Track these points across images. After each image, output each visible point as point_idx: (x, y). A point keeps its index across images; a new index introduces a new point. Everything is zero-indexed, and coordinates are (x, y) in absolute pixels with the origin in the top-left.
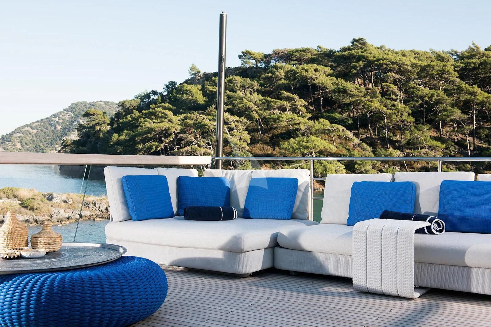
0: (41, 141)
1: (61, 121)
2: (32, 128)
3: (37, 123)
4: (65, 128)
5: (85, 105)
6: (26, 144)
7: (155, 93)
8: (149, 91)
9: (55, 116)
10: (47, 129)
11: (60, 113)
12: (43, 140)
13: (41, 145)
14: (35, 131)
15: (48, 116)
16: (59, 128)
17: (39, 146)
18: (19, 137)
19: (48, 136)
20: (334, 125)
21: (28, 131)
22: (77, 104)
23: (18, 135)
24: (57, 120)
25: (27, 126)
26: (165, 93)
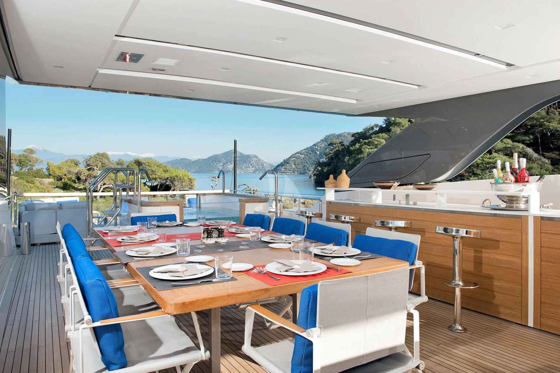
0: (307, 163)
1: (319, 148)
2: (301, 154)
3: (304, 151)
4: (322, 153)
5: (335, 136)
6: (298, 165)
7: (377, 126)
8: (373, 124)
9: (315, 145)
10: (310, 154)
11: (318, 142)
12: (308, 161)
13: (307, 165)
14: (303, 156)
15: (311, 145)
16: (318, 153)
17: (306, 166)
18: (294, 160)
19: (311, 159)
20: (515, 143)
21: (299, 156)
22: (328, 136)
23: (293, 159)
24: (317, 148)
25: (298, 153)
26: (384, 126)
